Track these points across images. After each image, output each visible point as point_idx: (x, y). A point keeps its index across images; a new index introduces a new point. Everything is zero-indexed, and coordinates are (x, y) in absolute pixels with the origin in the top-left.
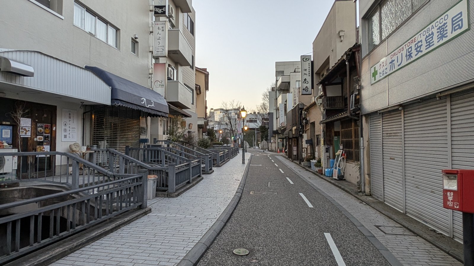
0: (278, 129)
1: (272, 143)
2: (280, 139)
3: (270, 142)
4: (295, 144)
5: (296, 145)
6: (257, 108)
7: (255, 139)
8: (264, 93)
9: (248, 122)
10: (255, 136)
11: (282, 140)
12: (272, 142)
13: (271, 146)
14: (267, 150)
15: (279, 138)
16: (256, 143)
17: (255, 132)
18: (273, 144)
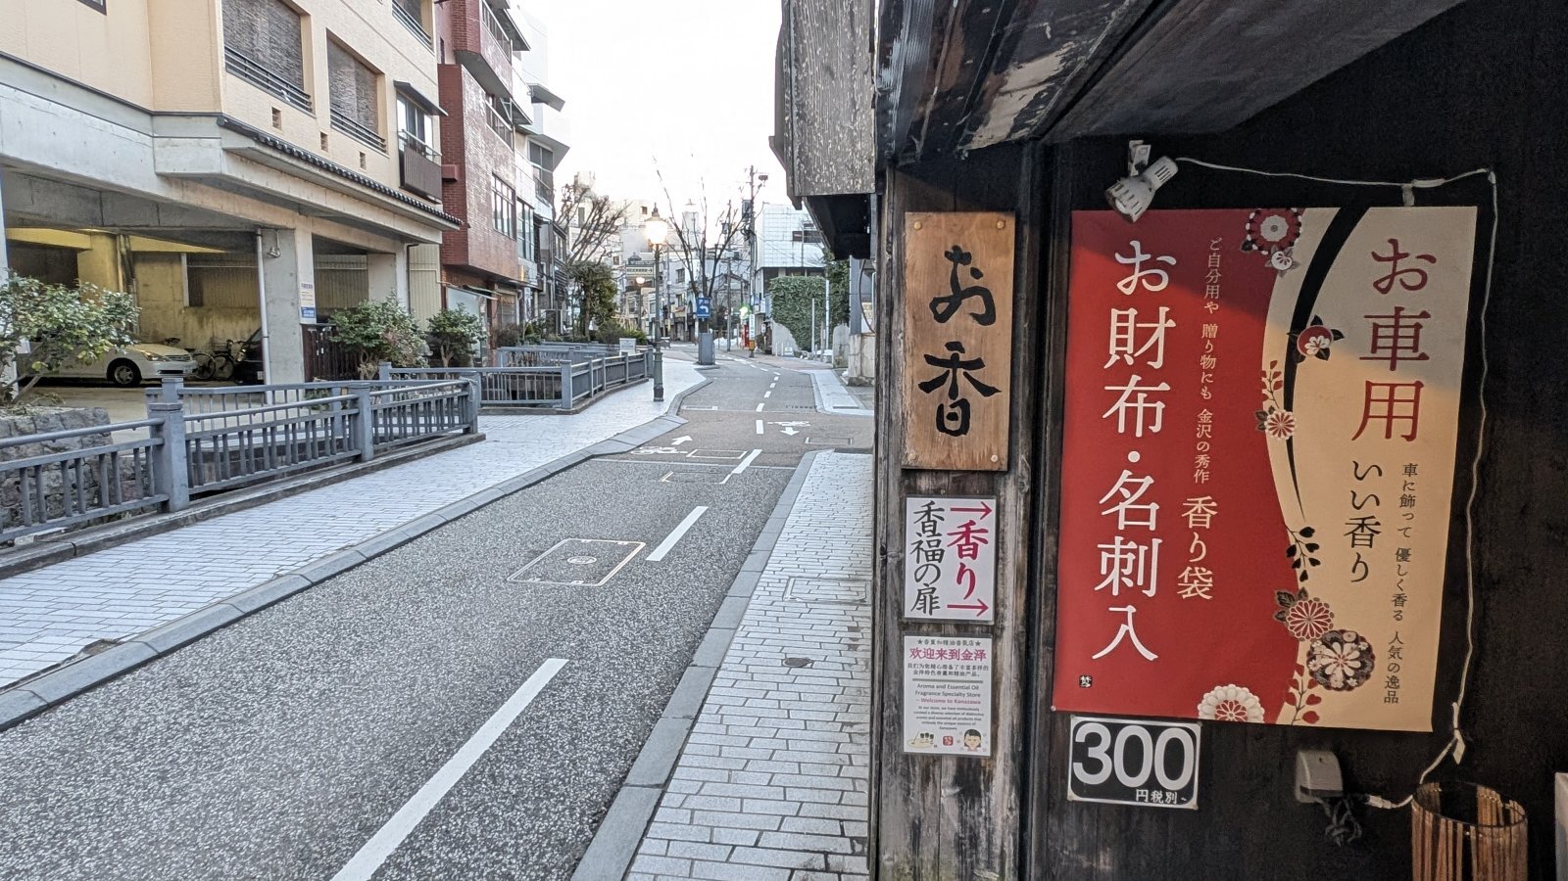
5: (992, 443)
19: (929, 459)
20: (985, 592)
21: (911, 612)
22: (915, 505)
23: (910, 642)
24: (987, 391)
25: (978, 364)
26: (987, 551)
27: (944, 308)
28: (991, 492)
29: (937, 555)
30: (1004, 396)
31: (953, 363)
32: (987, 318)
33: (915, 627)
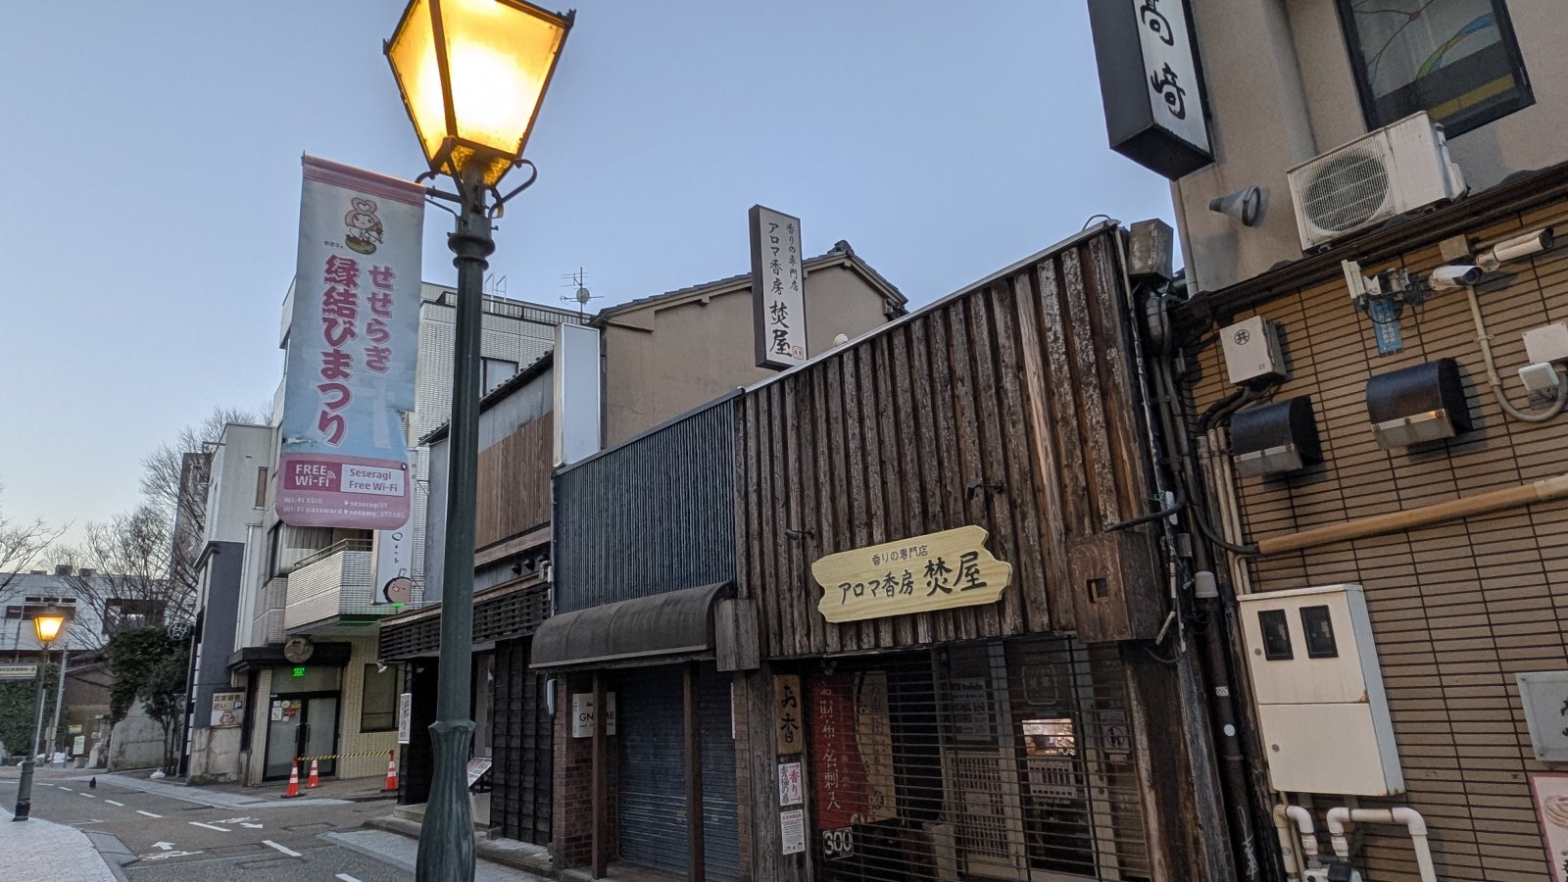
0: (280, 638)
1: (213, 729)
2: (286, 704)
3: (204, 723)
4: (789, 738)
5: (798, 744)
6: (94, 539)
7: (49, 712)
8: (164, 455)
9: (17, 616)
10: (52, 695)
11: (297, 705)
12: (215, 720)
13: (209, 750)
14: (158, 774)
15: (282, 697)
16: (52, 733)
17: (56, 670)
18: (219, 733)
19: (785, 751)
20: (800, 794)
21: (782, 804)
22: (780, 766)
23: (782, 814)
24: (797, 728)
25: (793, 720)
26: (799, 779)
27: (785, 703)
28: (798, 760)
29: (787, 783)
30: (800, 729)
31: (788, 720)
32: (795, 706)
33: (783, 809)
